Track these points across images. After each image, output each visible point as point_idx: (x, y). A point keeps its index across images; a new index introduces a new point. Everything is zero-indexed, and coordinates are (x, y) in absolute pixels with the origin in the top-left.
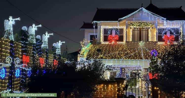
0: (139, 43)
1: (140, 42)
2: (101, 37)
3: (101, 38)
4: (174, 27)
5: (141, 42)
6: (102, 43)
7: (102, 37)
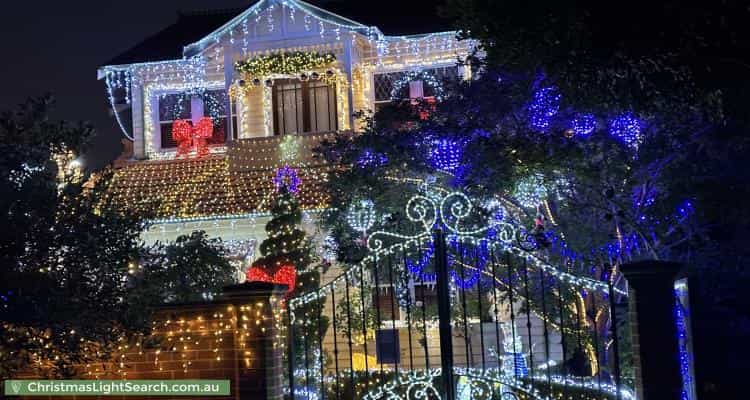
0: (281, 145)
1: (282, 140)
2: (148, 133)
3: (147, 138)
4: (439, 62)
5: (289, 137)
6: (151, 156)
7: (152, 132)
